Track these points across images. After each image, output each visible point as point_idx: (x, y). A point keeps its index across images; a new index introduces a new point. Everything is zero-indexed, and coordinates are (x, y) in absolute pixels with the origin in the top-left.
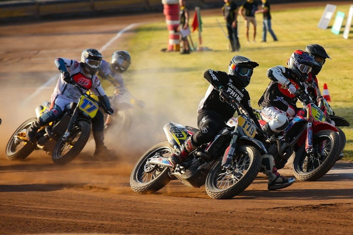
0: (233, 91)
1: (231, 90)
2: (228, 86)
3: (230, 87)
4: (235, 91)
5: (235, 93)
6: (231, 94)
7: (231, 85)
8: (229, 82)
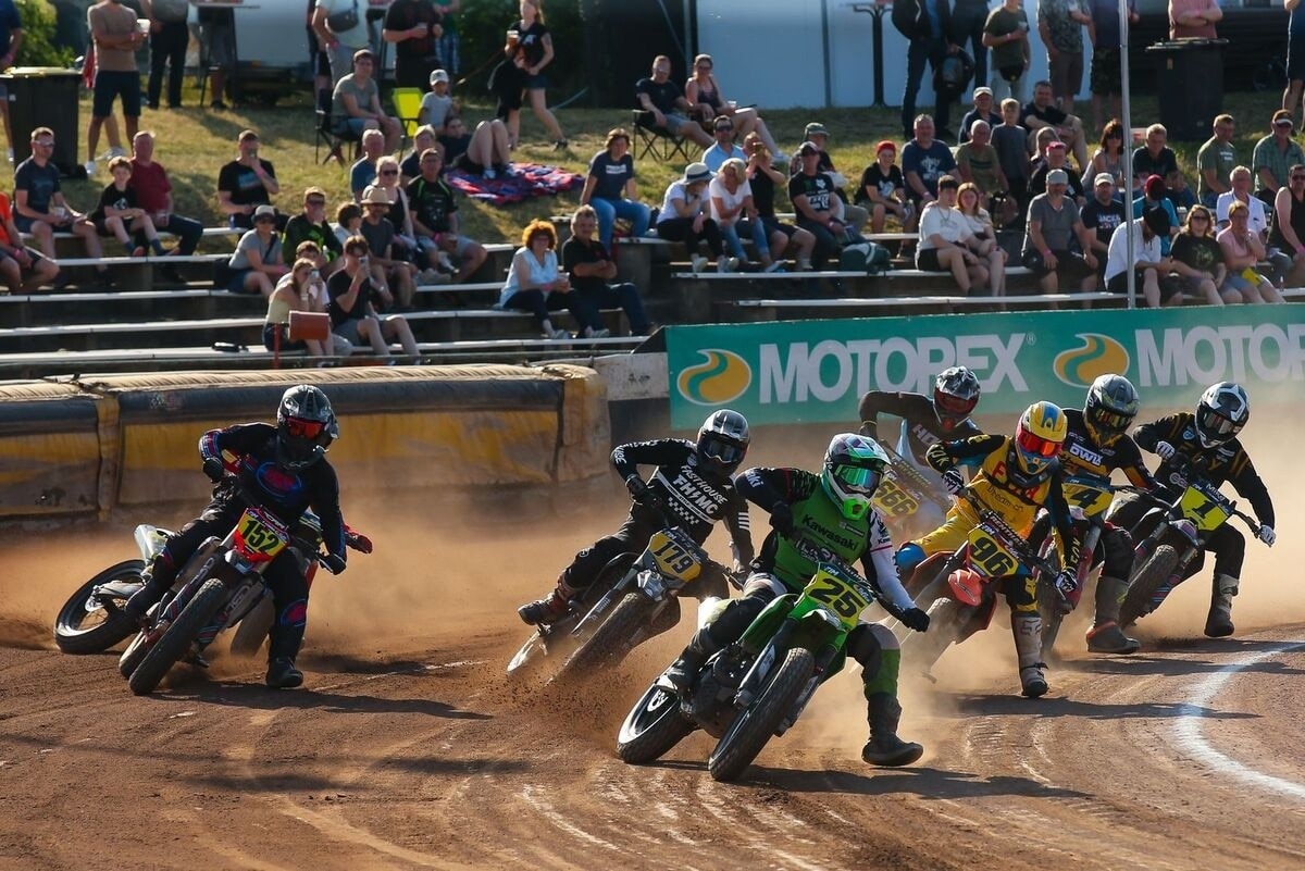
0: (689, 484)
1: (686, 481)
2: (680, 471)
3: (684, 475)
4: (694, 484)
5: (694, 488)
6: (682, 489)
7: (689, 472)
8: (686, 463)
